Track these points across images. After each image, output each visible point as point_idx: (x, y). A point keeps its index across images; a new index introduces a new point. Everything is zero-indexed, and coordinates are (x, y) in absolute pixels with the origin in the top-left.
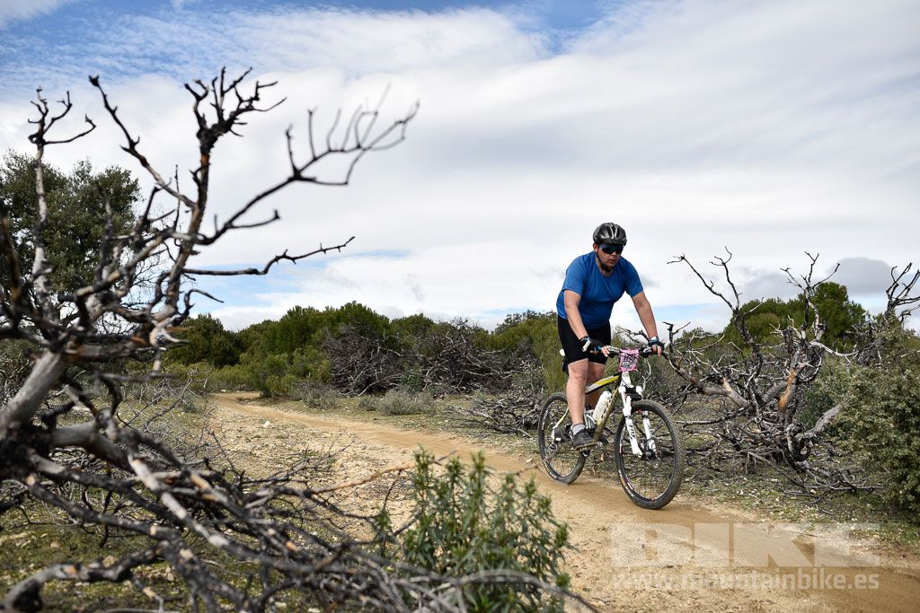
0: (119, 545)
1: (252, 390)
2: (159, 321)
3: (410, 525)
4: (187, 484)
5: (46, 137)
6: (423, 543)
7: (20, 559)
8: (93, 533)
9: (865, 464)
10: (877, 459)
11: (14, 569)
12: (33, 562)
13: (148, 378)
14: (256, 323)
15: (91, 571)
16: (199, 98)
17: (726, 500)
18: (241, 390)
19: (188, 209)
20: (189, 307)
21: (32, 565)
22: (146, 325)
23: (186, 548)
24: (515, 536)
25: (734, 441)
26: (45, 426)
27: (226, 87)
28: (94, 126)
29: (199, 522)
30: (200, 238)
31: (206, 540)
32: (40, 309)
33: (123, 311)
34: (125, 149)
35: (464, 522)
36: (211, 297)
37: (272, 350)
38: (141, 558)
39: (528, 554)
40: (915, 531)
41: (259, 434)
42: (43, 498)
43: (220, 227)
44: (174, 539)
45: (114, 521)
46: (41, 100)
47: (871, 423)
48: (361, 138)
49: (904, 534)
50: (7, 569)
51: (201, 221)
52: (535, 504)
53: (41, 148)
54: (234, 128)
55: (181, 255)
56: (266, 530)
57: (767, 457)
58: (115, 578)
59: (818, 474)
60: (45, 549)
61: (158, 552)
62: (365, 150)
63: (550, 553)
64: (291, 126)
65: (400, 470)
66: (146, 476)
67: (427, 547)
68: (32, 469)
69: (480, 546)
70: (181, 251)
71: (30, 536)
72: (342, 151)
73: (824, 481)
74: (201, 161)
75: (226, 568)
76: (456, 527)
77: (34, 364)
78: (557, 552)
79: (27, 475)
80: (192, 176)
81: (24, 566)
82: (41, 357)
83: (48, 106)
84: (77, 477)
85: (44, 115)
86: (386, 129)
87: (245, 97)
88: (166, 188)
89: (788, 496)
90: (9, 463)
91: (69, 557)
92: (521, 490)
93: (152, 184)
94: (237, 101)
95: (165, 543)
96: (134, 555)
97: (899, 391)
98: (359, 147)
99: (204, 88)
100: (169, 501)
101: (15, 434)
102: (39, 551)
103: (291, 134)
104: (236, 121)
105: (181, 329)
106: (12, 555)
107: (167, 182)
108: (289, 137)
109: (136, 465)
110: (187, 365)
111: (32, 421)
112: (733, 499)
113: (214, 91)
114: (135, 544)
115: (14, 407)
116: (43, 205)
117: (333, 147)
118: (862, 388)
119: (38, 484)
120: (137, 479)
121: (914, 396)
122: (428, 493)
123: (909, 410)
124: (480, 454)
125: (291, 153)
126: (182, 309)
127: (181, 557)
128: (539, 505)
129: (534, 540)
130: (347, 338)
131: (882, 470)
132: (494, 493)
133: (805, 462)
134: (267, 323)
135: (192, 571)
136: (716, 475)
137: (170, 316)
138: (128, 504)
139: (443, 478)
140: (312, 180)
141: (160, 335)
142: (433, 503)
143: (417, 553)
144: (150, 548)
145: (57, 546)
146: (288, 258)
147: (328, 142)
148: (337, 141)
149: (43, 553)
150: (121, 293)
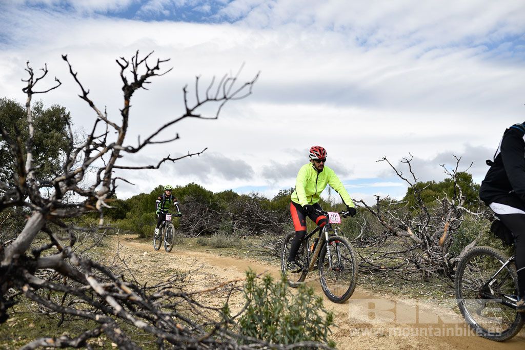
0: (69, 325)
1: (134, 234)
2: (100, 196)
3: (241, 313)
4: (115, 290)
5: (33, 89)
6: (251, 323)
7: (12, 333)
11: (9, 340)
12: (20, 336)
13: (97, 229)
14: (136, 195)
15: (62, 341)
16: (123, 68)
17: (413, 297)
18: (127, 233)
19: (117, 131)
20: (114, 187)
21: (20, 337)
22: (92, 198)
23: (117, 328)
24: (302, 319)
25: (416, 263)
26: (32, 256)
27: (138, 62)
28: (61, 83)
30: (130, 148)
32: (31, 188)
33: (79, 191)
34: (81, 97)
35: (274, 312)
36: (128, 182)
37: (146, 210)
38: (92, 334)
39: (310, 329)
41: (141, 259)
42: (33, 299)
43: (142, 142)
44: (110, 323)
45: (74, 312)
46: (30, 69)
48: (226, 92)
50: (5, 340)
51: (124, 138)
52: (314, 302)
53: (30, 96)
54: (144, 85)
55: (113, 158)
56: (165, 317)
57: (435, 272)
58: (76, 345)
59: (464, 281)
60: (26, 328)
61: (102, 330)
62: (227, 99)
63: (323, 328)
64: (186, 86)
65: (236, 281)
66: (96, 286)
67: (253, 326)
68: (26, 282)
69: (286, 325)
70: (113, 155)
71: (16, 320)
72: (215, 100)
73: (468, 286)
74: (125, 104)
75: (131, 338)
76: (269, 314)
77: (27, 221)
78: (327, 329)
79: (23, 285)
80: (120, 112)
81: (16, 338)
82: (31, 217)
83: (34, 72)
84: (52, 286)
85: (32, 75)
86: (240, 87)
87: (151, 68)
88: (105, 119)
89: (448, 295)
90: (13, 278)
91: (41, 332)
92: (307, 292)
93: (96, 117)
94: (146, 70)
95: (106, 325)
96: (88, 332)
98: (225, 97)
99: (126, 62)
100: (111, 301)
101: (16, 261)
102: (23, 328)
103: (186, 90)
104: (145, 81)
105: (110, 200)
106: (7, 331)
107: (104, 116)
108: (185, 91)
109: (92, 282)
110: (96, 219)
111: (25, 254)
112: (417, 296)
113: (133, 64)
114: (79, 325)
115: (16, 246)
116: (31, 129)
117: (210, 98)
119: (29, 290)
120: (88, 287)
122: (253, 295)
125: (186, 101)
126: (111, 189)
127: (116, 333)
128: (316, 301)
129: (313, 322)
130: (189, 204)
132: (293, 295)
134: (142, 195)
135: (123, 341)
136: (406, 283)
137: (106, 193)
138: (77, 301)
139: (261, 286)
140: (198, 116)
141: (102, 204)
142: (256, 300)
143: (247, 329)
144: (97, 328)
145: (33, 326)
146: (171, 159)
147: (207, 94)
148: (212, 95)
149: (25, 330)
150: (78, 179)
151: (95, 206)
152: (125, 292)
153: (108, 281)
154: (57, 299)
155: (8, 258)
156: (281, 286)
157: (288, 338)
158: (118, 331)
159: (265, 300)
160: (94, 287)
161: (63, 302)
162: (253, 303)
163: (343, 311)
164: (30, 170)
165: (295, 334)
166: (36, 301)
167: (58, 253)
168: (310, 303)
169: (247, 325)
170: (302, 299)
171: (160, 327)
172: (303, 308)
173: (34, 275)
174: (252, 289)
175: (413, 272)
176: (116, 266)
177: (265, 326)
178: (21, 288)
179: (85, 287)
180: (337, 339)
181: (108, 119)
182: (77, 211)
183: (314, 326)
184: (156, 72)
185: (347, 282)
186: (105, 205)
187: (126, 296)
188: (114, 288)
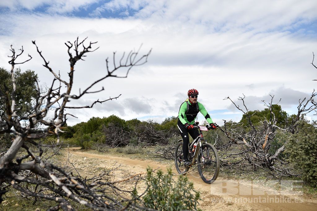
0: (39, 204)
1: (78, 146)
2: (57, 125)
3: (144, 193)
4: (67, 182)
5: (15, 62)
6: (150, 200)
7: (5, 210)
8: (30, 200)
9: (295, 167)
10: (299, 165)
13: (56, 146)
14: (79, 123)
16: (69, 48)
18: (74, 146)
19: (66, 86)
20: (66, 120)
22: (52, 127)
23: (69, 205)
24: (181, 196)
25: (249, 160)
26: (17, 163)
27: (78, 44)
28: (32, 58)
29: (76, 196)
30: (75, 96)
31: (79, 202)
32: (15, 121)
33: (44, 122)
34: (44, 66)
35: (164, 192)
36: (74, 116)
37: (85, 132)
38: (54, 209)
39: (186, 202)
40: (313, 189)
41: (83, 162)
42: (17, 189)
43: (82, 93)
44: (65, 202)
45: (43, 196)
46: (13, 49)
47: (297, 153)
49: (310, 191)
51: (71, 90)
52: (188, 186)
53: (13, 66)
54: (82, 57)
55: (64, 102)
56: (98, 198)
57: (260, 165)
59: (278, 170)
60: (13, 206)
61: (60, 207)
62: (132, 65)
64: (108, 58)
65: (141, 175)
67: (152, 201)
68: (13, 178)
69: (171, 200)
70: (64, 100)
71: (7, 202)
72: (125, 66)
73: (280, 173)
74: (71, 69)
76: (161, 194)
77: (13, 141)
78: (196, 201)
79: (11, 181)
80: (68, 75)
82: (15, 139)
83: (15, 51)
84: (29, 181)
85: (14, 53)
86: (140, 58)
87: (86, 47)
88: (58, 79)
89: (269, 179)
90: (5, 177)
91: (23, 209)
92: (183, 180)
93: (53, 77)
94: (83, 48)
95: (62, 203)
96: (51, 208)
97: (305, 141)
98: (131, 64)
99: (71, 44)
100: (65, 189)
101: (7, 166)
103: (108, 60)
104: (83, 55)
105: (63, 127)
106: (2, 209)
107: (59, 77)
108: (107, 62)
109: (53, 177)
110: (55, 138)
111: (12, 162)
112: (250, 180)
113: (75, 45)
114: (46, 203)
115: (6, 157)
116: (14, 86)
117: (122, 65)
118: (293, 141)
119: (15, 184)
120: (51, 181)
121: (311, 143)
122: (151, 182)
123: (309, 148)
124: (170, 168)
125: (107, 67)
126: (64, 120)
128: (189, 185)
129: (188, 198)
130: (111, 128)
131: (301, 169)
132: (175, 182)
133: (273, 167)
134: (83, 123)
136: (243, 172)
137: (60, 123)
138: (44, 189)
139: (156, 177)
140: (115, 76)
141: (58, 130)
142: (153, 186)
143: (148, 203)
144: (57, 206)
145: (18, 205)
146: (99, 102)
147: (120, 63)
148: (123, 63)
149: (13, 208)
150: (43, 116)
151: (54, 131)
152: (73, 183)
153: (63, 176)
154: (32, 188)
155: (2, 165)
156: (168, 176)
157: (173, 208)
158: (70, 207)
159: (158, 185)
160: (55, 181)
161: (36, 189)
162: (151, 187)
163: (206, 190)
164: (14, 111)
165: (177, 205)
166: (19, 190)
167: (32, 160)
168: (186, 186)
169: (148, 201)
170: (181, 184)
171: (95, 203)
172: (181, 189)
173: (17, 174)
174: (151, 179)
175: (247, 166)
176: (68, 167)
177: (159, 201)
178: (10, 182)
179: (49, 181)
180: (202, 207)
181: (61, 79)
182: (43, 135)
183: (188, 200)
184: (89, 49)
185: (208, 173)
186: (60, 131)
187: (74, 185)
188: (67, 181)
